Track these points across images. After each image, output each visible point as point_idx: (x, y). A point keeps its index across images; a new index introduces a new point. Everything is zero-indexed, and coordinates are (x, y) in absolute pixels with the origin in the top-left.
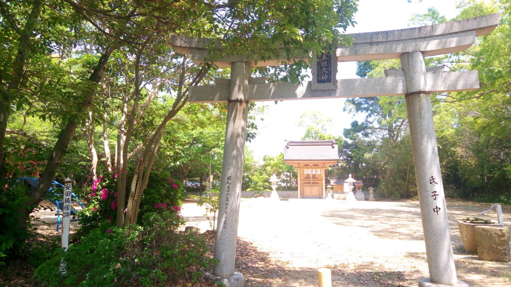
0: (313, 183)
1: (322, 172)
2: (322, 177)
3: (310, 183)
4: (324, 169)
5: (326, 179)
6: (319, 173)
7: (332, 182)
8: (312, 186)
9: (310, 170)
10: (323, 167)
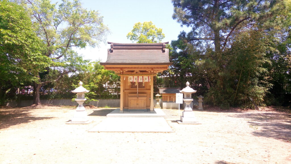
0: (139, 93)
1: (150, 79)
2: (150, 86)
3: (136, 93)
4: (152, 76)
5: (154, 88)
6: (147, 81)
7: (161, 91)
8: (138, 97)
9: (136, 77)
10: (151, 74)
